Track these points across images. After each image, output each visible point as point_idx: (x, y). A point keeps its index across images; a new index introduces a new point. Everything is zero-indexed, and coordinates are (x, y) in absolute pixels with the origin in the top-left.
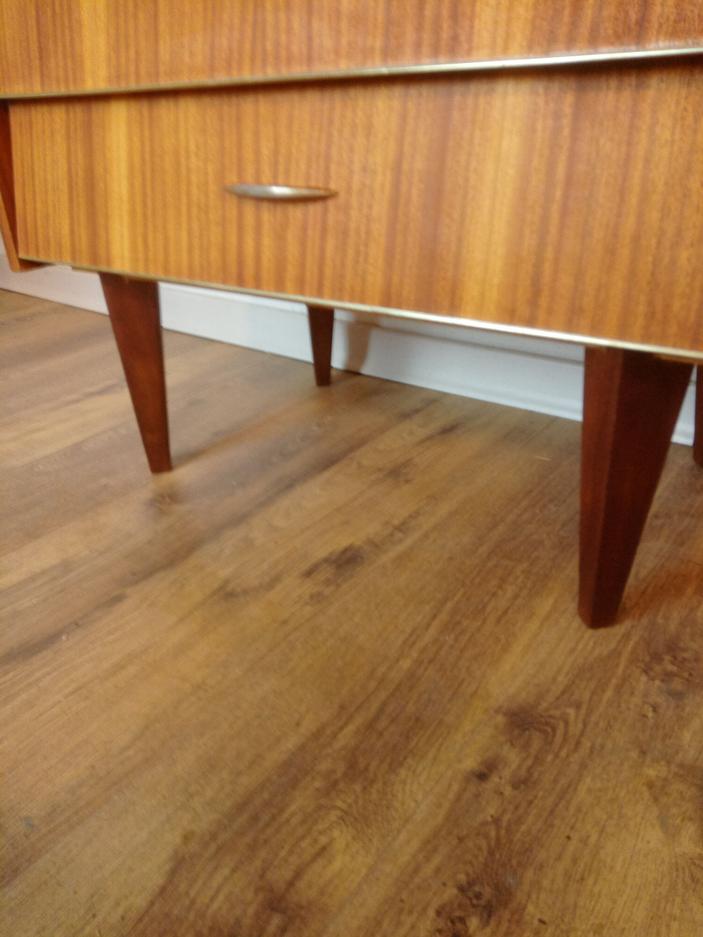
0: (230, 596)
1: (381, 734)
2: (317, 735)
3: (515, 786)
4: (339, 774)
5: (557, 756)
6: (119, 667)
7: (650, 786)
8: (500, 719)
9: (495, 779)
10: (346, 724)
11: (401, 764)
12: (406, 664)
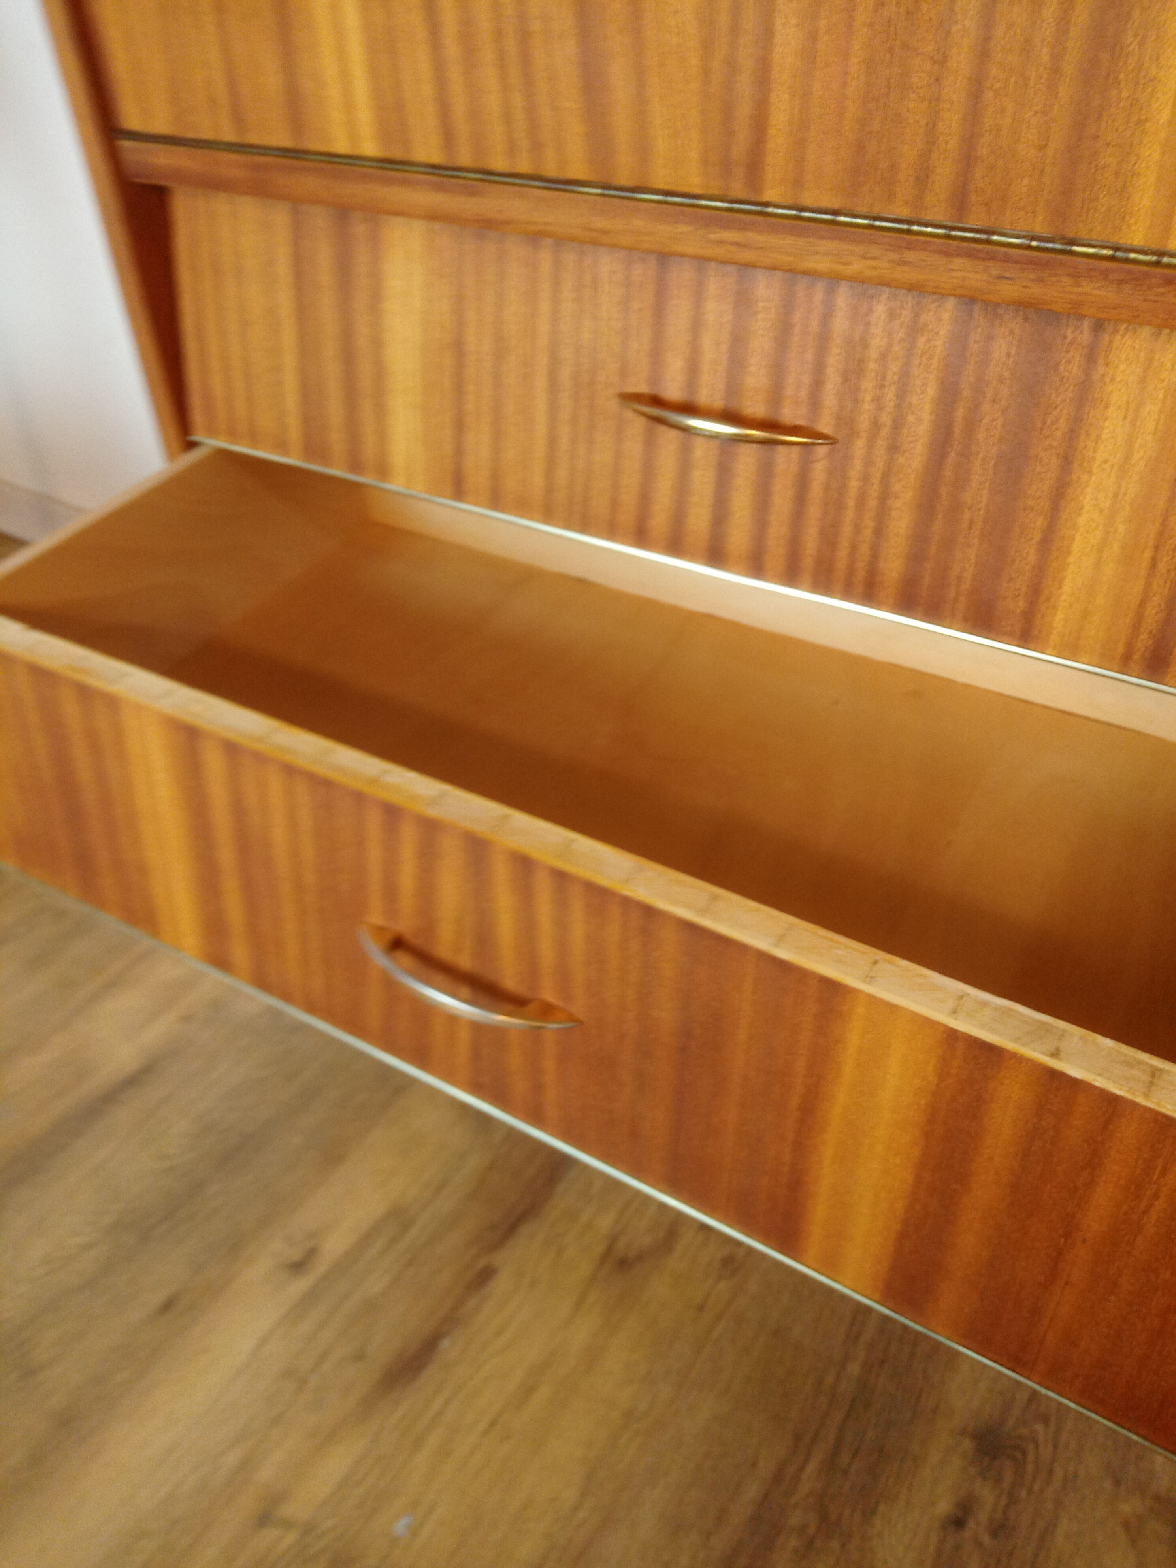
0: (624, 1264)
1: (846, 1472)
2: (777, 1478)
3: (994, 1534)
4: (812, 1531)
5: (1030, 1491)
6: (527, 1390)
7: (1126, 1525)
8: (967, 1444)
9: (971, 1524)
10: (806, 1461)
11: (874, 1512)
12: (854, 1369)
